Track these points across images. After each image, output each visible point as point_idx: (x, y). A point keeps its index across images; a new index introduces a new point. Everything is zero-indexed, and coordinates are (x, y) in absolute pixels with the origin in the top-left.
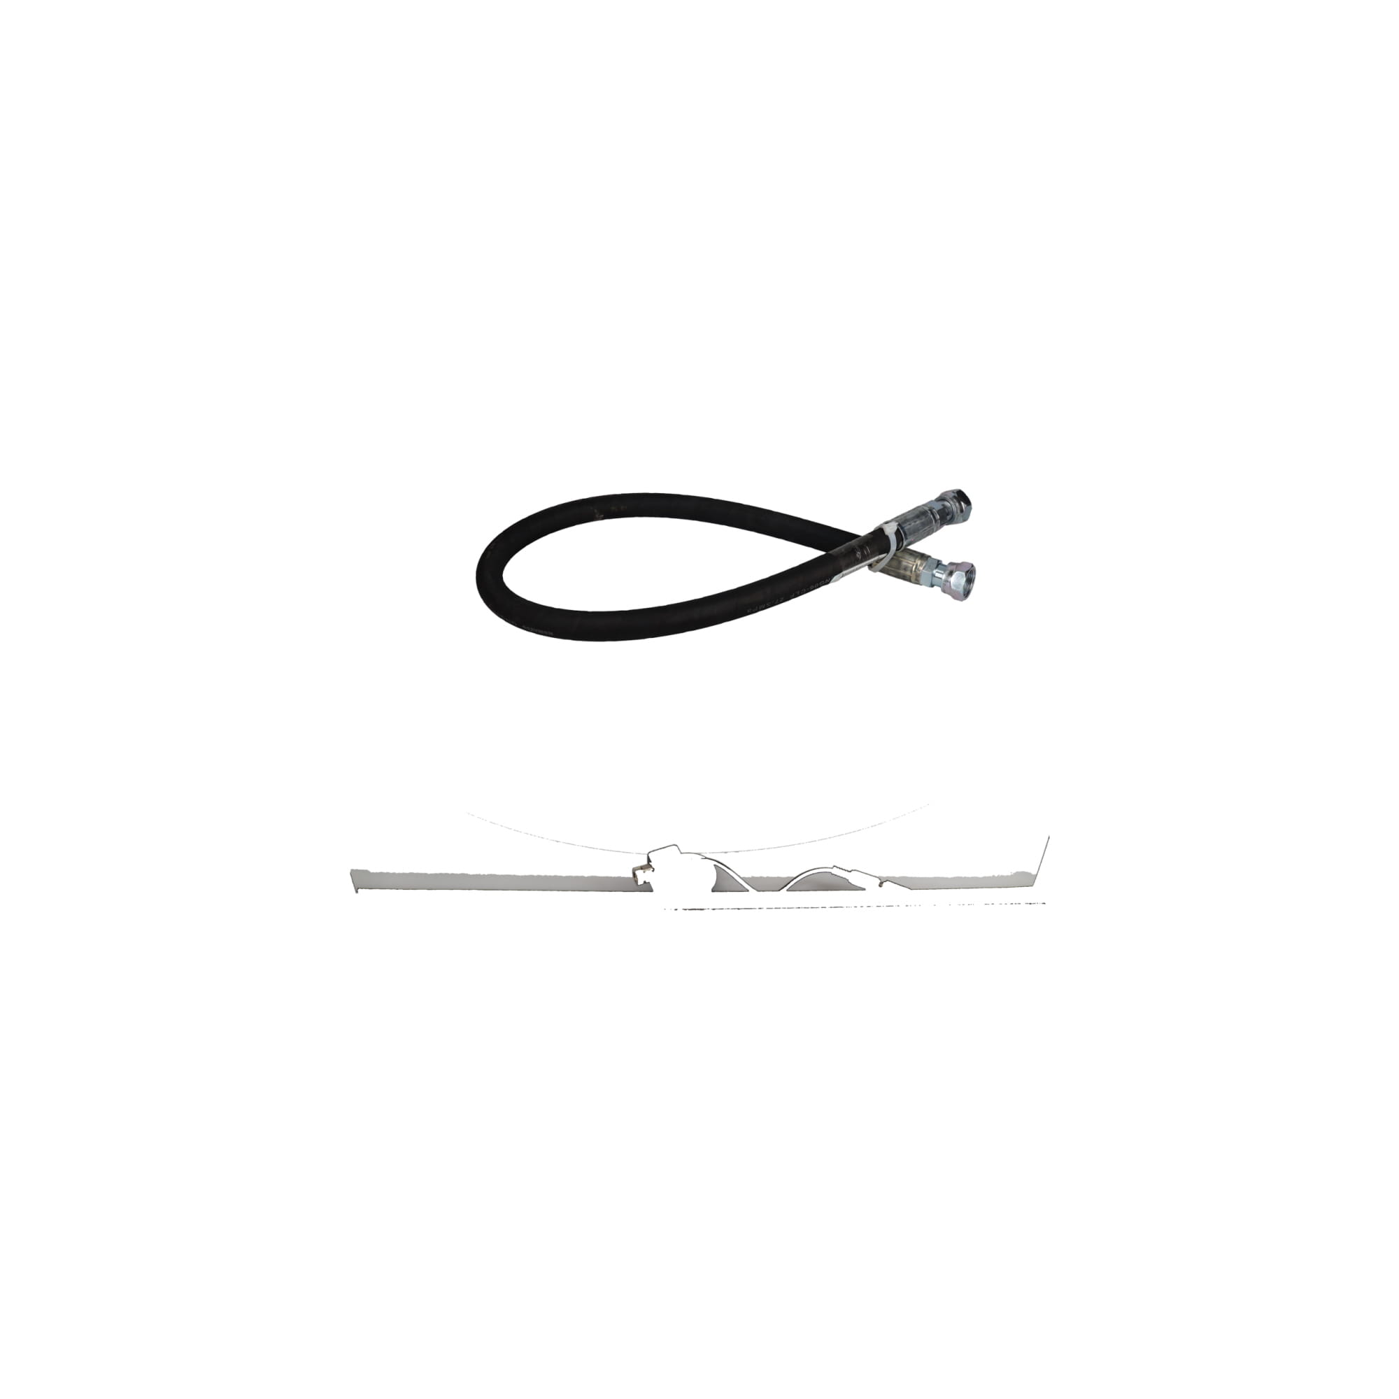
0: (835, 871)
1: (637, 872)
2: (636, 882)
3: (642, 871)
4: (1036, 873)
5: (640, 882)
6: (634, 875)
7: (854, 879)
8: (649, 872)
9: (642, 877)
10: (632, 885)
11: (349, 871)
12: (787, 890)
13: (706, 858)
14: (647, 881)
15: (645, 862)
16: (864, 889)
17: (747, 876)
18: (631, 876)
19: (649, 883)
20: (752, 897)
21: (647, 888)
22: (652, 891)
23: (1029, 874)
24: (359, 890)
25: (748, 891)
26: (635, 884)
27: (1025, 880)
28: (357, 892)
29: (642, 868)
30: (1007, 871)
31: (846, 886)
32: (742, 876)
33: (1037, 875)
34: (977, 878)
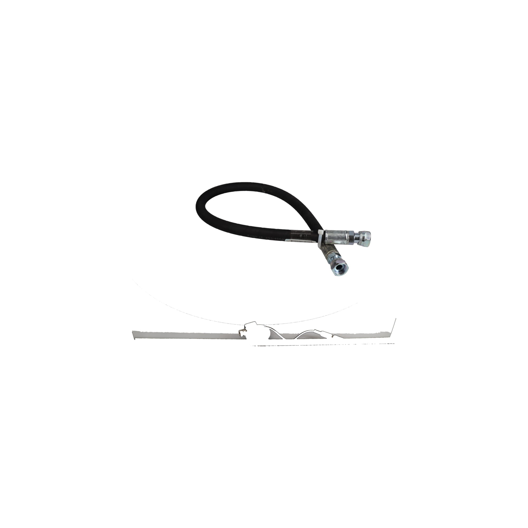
0: (315, 331)
1: (241, 332)
2: (240, 335)
3: (242, 331)
4: (390, 332)
5: (242, 336)
6: (239, 333)
7: (322, 334)
8: (245, 332)
9: (242, 334)
10: (239, 337)
11: (132, 331)
12: (297, 339)
13: (266, 327)
14: (244, 335)
15: (243, 328)
16: (326, 338)
17: (282, 333)
18: (238, 333)
19: (245, 336)
20: (284, 341)
21: (244, 338)
22: (246, 339)
23: (387, 333)
24: (136, 339)
25: (282, 339)
26: (240, 337)
27: (387, 335)
28: (135, 339)
29: (242, 330)
30: (378, 331)
31: (320, 337)
32: (280, 333)
33: (391, 333)
34: (372, 334)
